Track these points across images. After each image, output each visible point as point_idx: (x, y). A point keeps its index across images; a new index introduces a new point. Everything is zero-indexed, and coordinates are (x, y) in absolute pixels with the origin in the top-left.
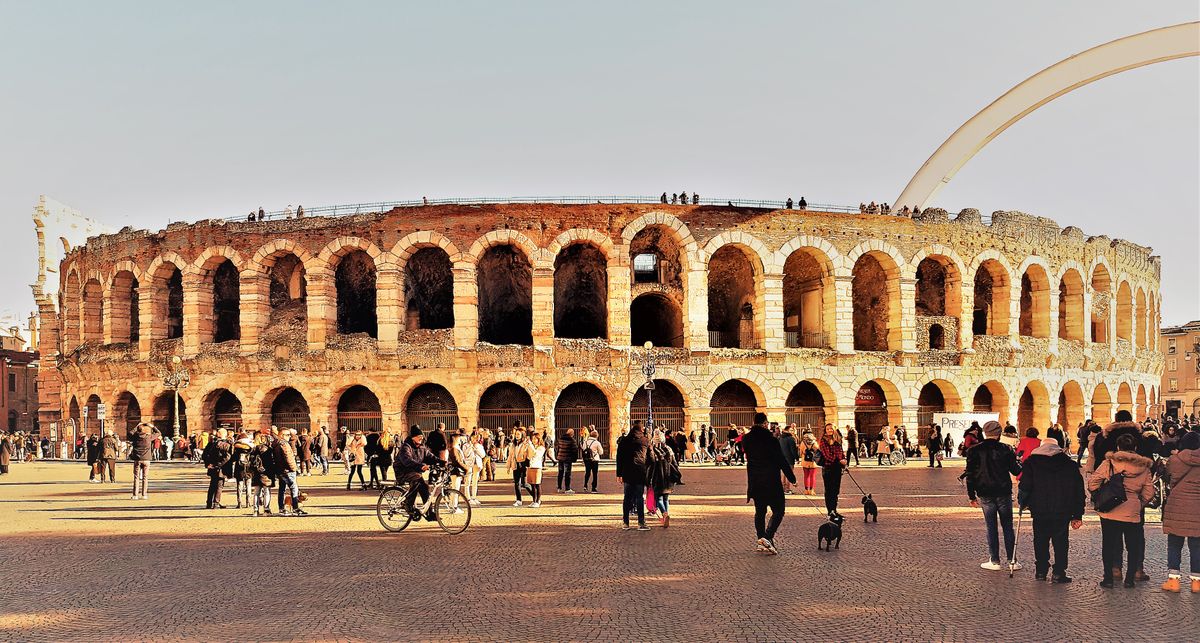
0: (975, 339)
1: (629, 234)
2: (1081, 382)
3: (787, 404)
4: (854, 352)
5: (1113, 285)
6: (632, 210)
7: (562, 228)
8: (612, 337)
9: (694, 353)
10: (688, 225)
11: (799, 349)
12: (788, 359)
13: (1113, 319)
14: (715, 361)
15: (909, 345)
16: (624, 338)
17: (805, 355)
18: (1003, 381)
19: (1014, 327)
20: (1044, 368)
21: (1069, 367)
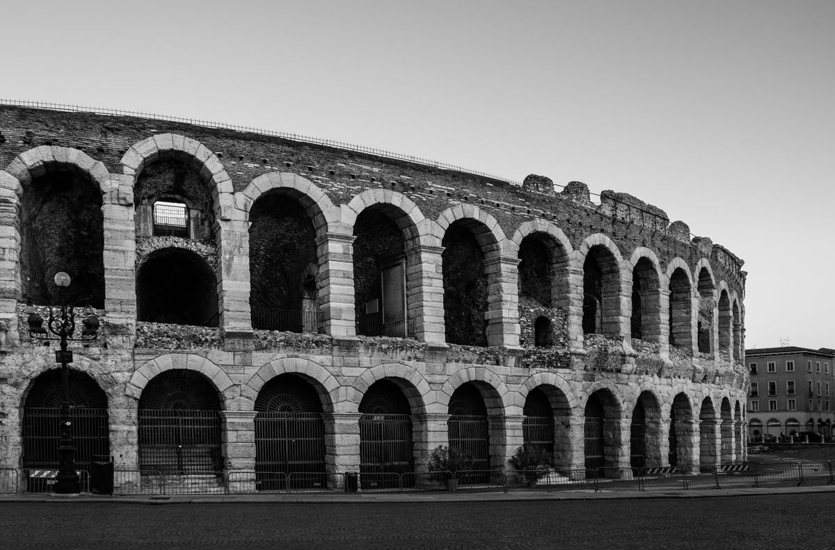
0: (585, 338)
1: (133, 160)
2: (690, 394)
3: (360, 410)
4: (446, 345)
5: (715, 292)
6: (137, 127)
7: (30, 142)
8: (108, 306)
9: (231, 335)
10: (219, 156)
11: (378, 338)
12: (361, 350)
13: (716, 329)
14: (260, 348)
15: (511, 340)
16: (125, 308)
17: (384, 346)
18: (616, 390)
19: (625, 328)
20: (656, 376)
21: (679, 377)
